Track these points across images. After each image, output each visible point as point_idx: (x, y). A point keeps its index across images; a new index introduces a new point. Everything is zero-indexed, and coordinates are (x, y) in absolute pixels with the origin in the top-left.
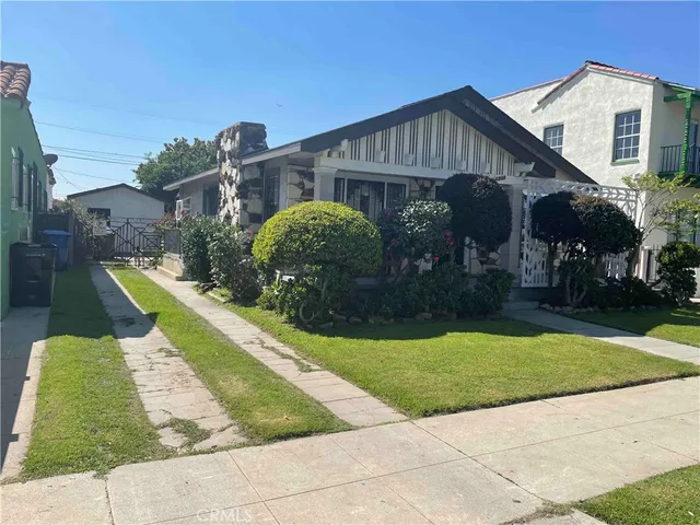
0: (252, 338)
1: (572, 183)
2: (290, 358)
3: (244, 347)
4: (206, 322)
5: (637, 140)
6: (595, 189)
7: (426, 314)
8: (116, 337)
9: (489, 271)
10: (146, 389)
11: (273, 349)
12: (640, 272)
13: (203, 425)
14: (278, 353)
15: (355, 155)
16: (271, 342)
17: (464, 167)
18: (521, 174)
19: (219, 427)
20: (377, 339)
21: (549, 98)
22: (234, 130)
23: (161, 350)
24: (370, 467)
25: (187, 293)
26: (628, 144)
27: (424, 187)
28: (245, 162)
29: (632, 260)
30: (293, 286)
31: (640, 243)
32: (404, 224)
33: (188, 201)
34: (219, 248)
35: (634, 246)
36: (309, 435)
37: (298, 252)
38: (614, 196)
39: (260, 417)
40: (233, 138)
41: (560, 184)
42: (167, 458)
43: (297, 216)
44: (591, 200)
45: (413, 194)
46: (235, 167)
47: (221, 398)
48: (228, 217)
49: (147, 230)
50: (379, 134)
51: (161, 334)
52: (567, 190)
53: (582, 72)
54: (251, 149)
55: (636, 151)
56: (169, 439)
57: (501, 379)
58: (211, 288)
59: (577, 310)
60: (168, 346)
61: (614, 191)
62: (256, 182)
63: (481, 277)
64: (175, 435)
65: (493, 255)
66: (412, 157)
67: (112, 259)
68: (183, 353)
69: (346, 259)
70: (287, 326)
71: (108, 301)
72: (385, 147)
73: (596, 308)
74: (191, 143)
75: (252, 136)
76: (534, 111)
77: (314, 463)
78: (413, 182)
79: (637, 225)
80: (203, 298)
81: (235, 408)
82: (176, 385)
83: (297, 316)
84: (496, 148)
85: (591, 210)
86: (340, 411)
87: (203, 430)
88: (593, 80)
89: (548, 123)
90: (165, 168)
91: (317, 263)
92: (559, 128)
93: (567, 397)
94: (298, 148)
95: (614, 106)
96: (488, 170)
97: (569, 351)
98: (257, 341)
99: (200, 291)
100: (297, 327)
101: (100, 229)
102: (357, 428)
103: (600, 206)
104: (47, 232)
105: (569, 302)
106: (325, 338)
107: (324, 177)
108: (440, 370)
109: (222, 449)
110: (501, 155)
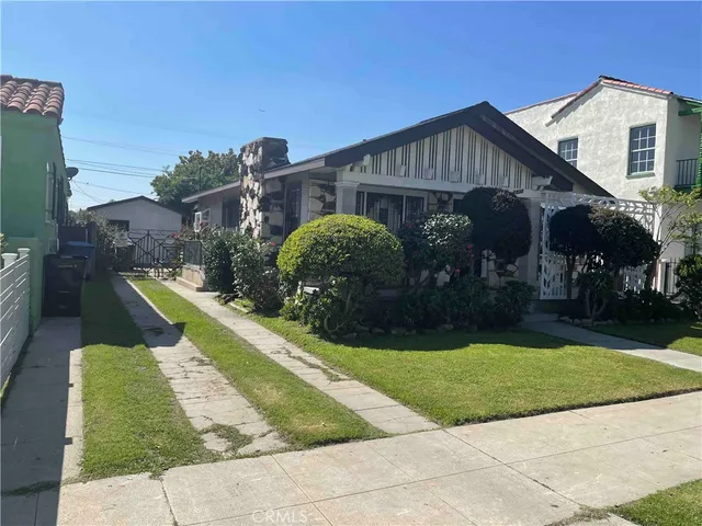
0: (277, 348)
1: (589, 196)
2: (319, 367)
3: (272, 356)
4: (232, 332)
5: (652, 153)
6: (612, 202)
7: (447, 326)
8: (148, 346)
9: (510, 283)
10: (184, 397)
11: (300, 359)
12: (657, 285)
13: (245, 430)
14: (305, 362)
15: (376, 170)
16: (297, 352)
17: (482, 181)
18: (539, 187)
19: (260, 433)
20: (402, 350)
21: (562, 112)
22: (257, 145)
23: (193, 359)
24: (409, 472)
25: (209, 303)
26: (643, 158)
27: (443, 201)
28: (267, 176)
29: (651, 273)
30: (318, 297)
31: (658, 255)
32: (425, 236)
33: (207, 213)
34: (243, 260)
35: (652, 259)
36: (347, 442)
37: (323, 264)
38: (631, 209)
39: (298, 424)
40: (255, 153)
41: (577, 198)
42: (215, 461)
43: (322, 229)
44: (610, 214)
45: (431, 207)
46: (257, 181)
47: (258, 405)
48: (250, 230)
49: (167, 242)
50: (399, 150)
51: (190, 344)
52: (585, 203)
53: (596, 87)
54: (273, 164)
55: (651, 165)
56: (213, 443)
57: (529, 390)
58: (232, 299)
59: (596, 323)
60: (198, 355)
61: (632, 205)
62: (277, 195)
63: (501, 290)
64: (219, 440)
65: (510, 267)
66: (431, 171)
67: (132, 270)
68: (214, 362)
69: (370, 271)
70: (311, 337)
71: (133, 311)
72: (406, 161)
73: (617, 321)
74: (205, 156)
75: (274, 151)
76: (548, 125)
77: (355, 467)
78: (432, 195)
79: (655, 238)
80: (225, 308)
81: (273, 415)
82: (212, 393)
83: (321, 327)
84: (514, 162)
85: (610, 223)
86: (374, 418)
87: (245, 436)
88: (607, 95)
89: (562, 137)
90: (183, 181)
91: (341, 274)
92: (574, 141)
93: (595, 408)
94: (322, 163)
95: (628, 121)
96: (506, 184)
97: (593, 363)
98: (284, 351)
99: (222, 301)
100: (321, 338)
101: (120, 240)
102: (391, 436)
103: (619, 220)
104: (71, 243)
105: (589, 314)
106: (350, 349)
107: (347, 191)
108: (467, 381)
109: (266, 454)
110: (518, 169)
